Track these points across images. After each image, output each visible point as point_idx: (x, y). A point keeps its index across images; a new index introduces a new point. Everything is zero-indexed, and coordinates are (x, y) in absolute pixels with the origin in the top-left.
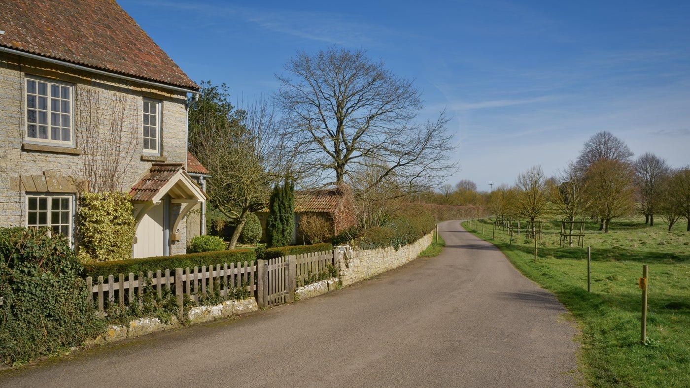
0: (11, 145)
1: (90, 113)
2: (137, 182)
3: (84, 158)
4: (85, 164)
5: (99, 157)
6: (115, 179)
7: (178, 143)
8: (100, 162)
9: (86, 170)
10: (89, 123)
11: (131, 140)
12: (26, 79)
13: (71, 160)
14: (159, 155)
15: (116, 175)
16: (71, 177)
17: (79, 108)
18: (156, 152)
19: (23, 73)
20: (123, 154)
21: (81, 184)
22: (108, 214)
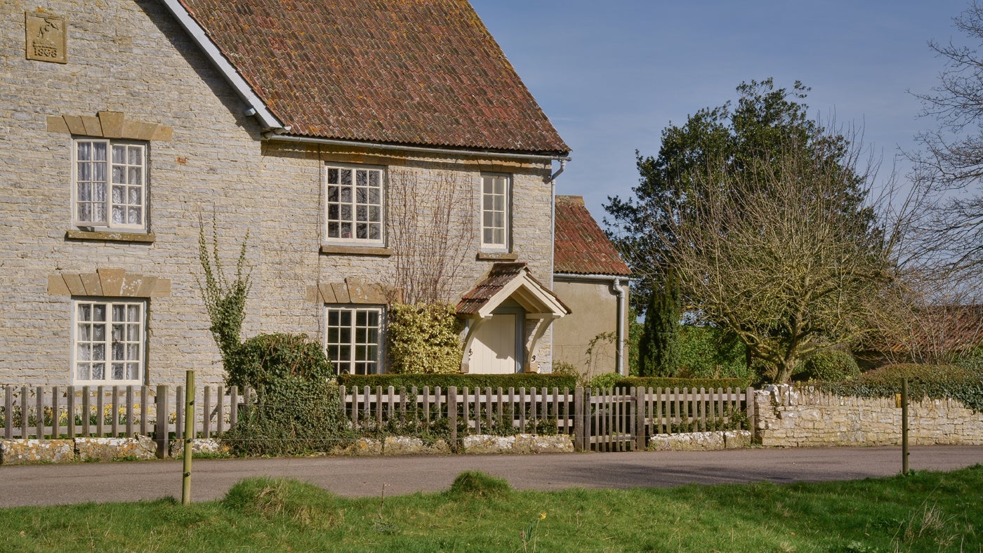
0: (308, 248)
1: (405, 201)
2: (470, 290)
3: (396, 260)
4: (398, 268)
5: (417, 258)
6: (438, 286)
7: (538, 232)
8: (418, 264)
9: (399, 275)
10: (403, 215)
11: (463, 233)
12: (326, 168)
13: (380, 263)
14: (507, 251)
15: (440, 280)
16: (379, 284)
17: (390, 196)
18: (502, 248)
19: (323, 162)
20: (451, 253)
21: (392, 294)
22: (423, 331)
